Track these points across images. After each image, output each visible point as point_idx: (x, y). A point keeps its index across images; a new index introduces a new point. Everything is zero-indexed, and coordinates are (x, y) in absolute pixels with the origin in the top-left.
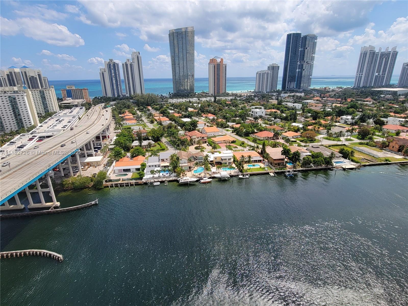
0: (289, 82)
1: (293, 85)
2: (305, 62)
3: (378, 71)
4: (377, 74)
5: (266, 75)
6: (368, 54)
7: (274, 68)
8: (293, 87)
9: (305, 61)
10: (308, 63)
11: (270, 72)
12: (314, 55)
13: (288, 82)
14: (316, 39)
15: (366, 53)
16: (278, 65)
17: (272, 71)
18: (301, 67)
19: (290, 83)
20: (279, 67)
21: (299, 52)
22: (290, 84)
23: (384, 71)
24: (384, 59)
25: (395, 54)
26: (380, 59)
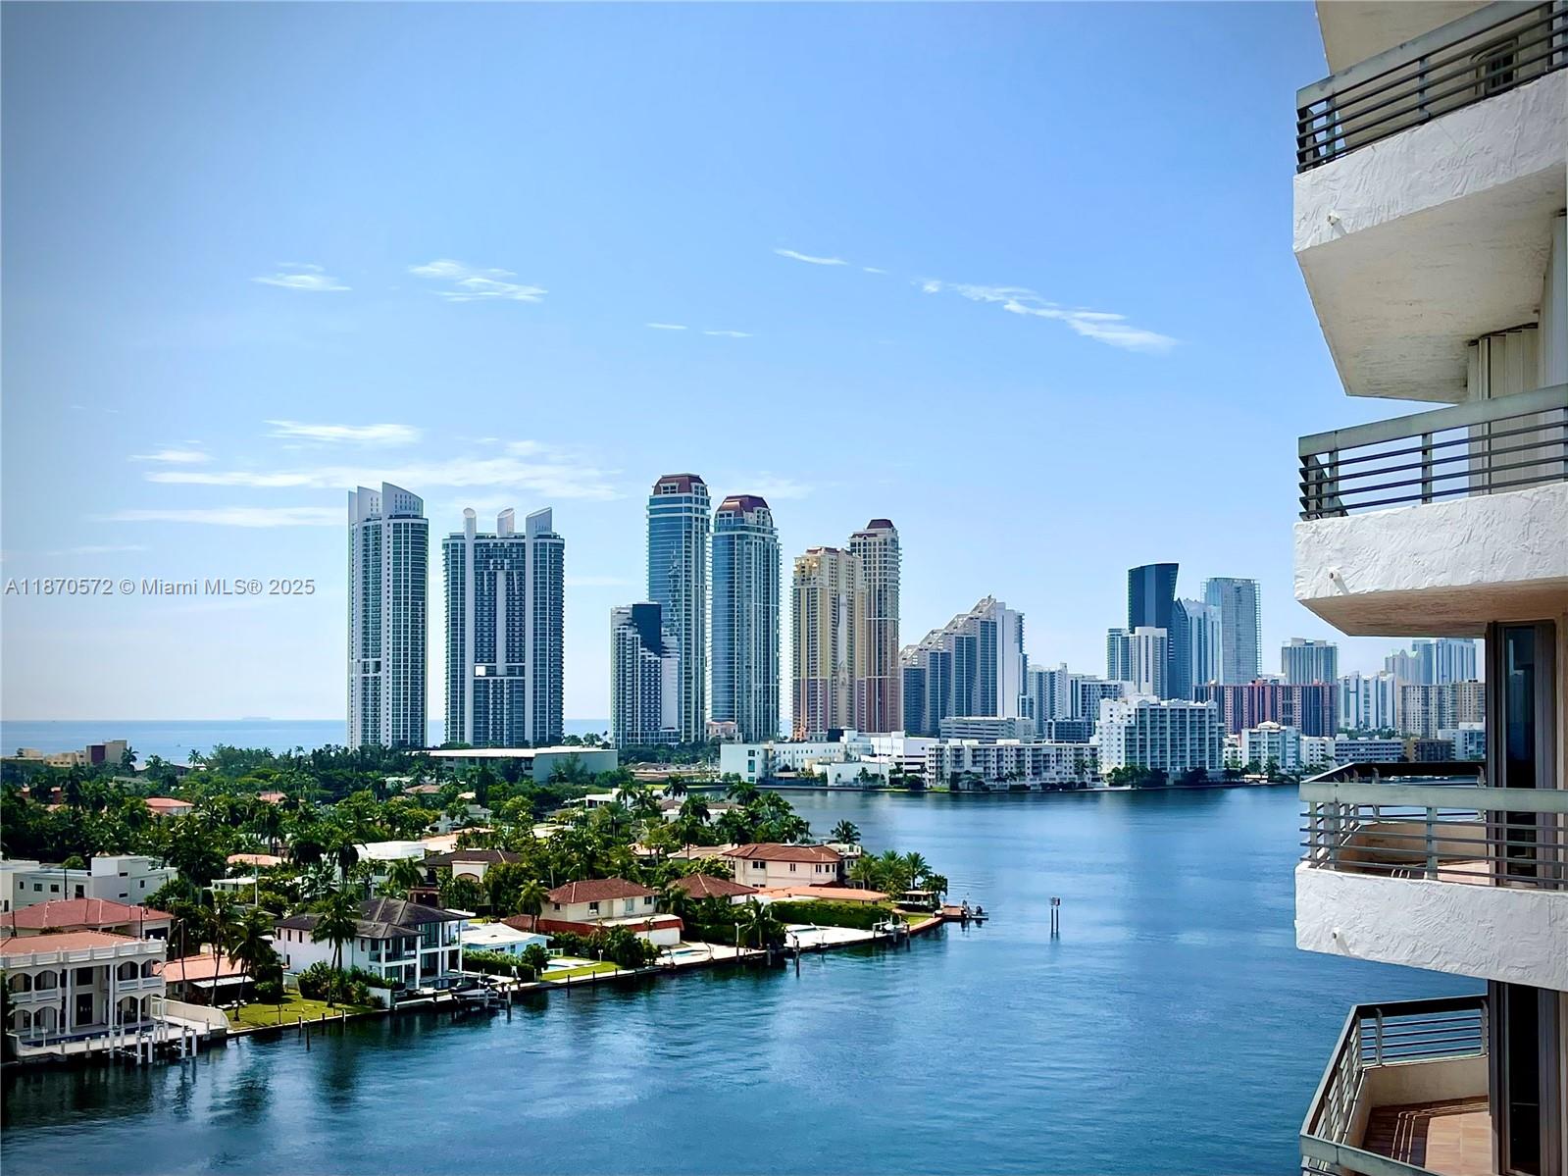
3: (486, 653)
4: (480, 671)
6: (384, 535)
15: (378, 531)
23: (515, 652)
24: (501, 578)
25: (552, 553)
26: (479, 576)
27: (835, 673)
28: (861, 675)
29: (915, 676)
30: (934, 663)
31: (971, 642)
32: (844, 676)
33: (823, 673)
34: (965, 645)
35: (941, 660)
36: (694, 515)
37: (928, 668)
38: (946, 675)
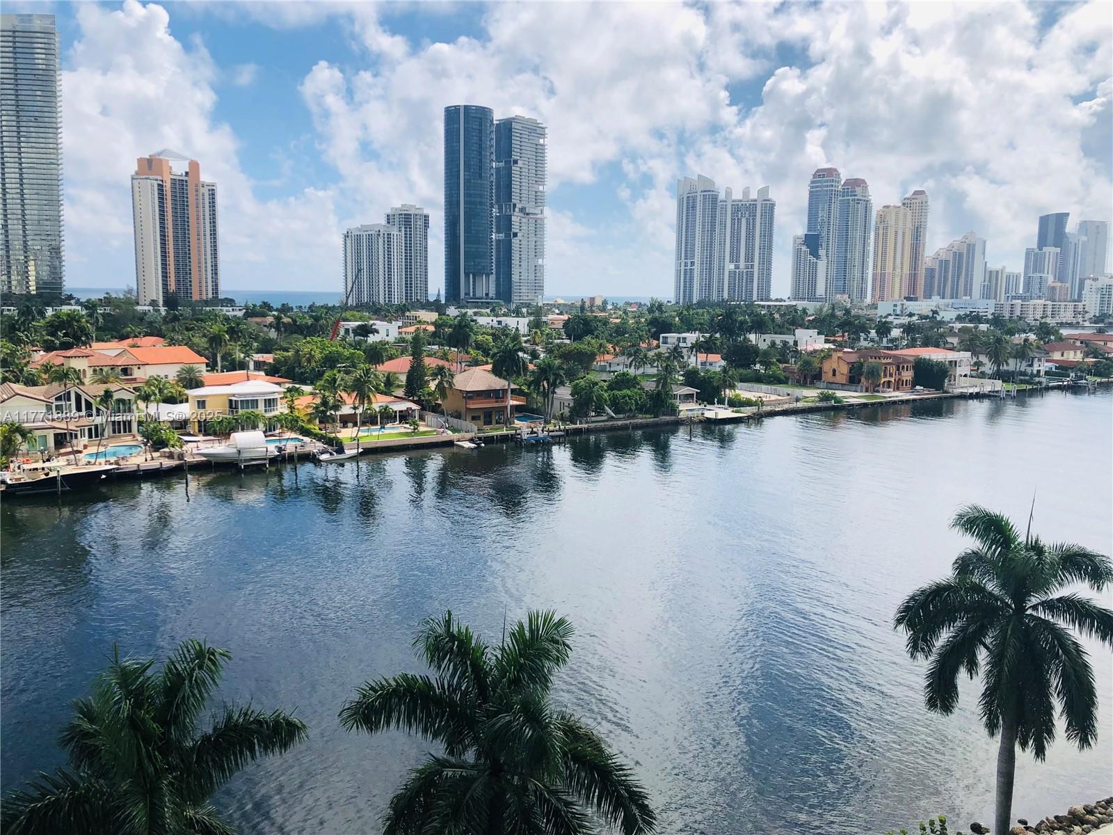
0: (471, 276)
1: (487, 286)
2: (517, 210)
3: (735, 258)
4: (732, 267)
5: (381, 240)
6: (698, 200)
7: (409, 222)
8: (487, 294)
9: (515, 205)
10: (528, 214)
11: (395, 232)
12: (541, 188)
13: (467, 275)
14: (543, 135)
15: (694, 199)
16: (426, 212)
17: (403, 229)
18: (505, 224)
19: (474, 278)
20: (426, 217)
21: (493, 171)
22: (474, 282)
23: (750, 258)
24: (744, 221)
25: (769, 208)
26: (733, 220)
27: (894, 269)
28: (906, 271)
29: (930, 272)
30: (940, 266)
31: (961, 255)
32: (898, 271)
33: (889, 270)
34: (958, 256)
35: (944, 264)
36: (833, 188)
37: (937, 268)
38: (946, 271)
